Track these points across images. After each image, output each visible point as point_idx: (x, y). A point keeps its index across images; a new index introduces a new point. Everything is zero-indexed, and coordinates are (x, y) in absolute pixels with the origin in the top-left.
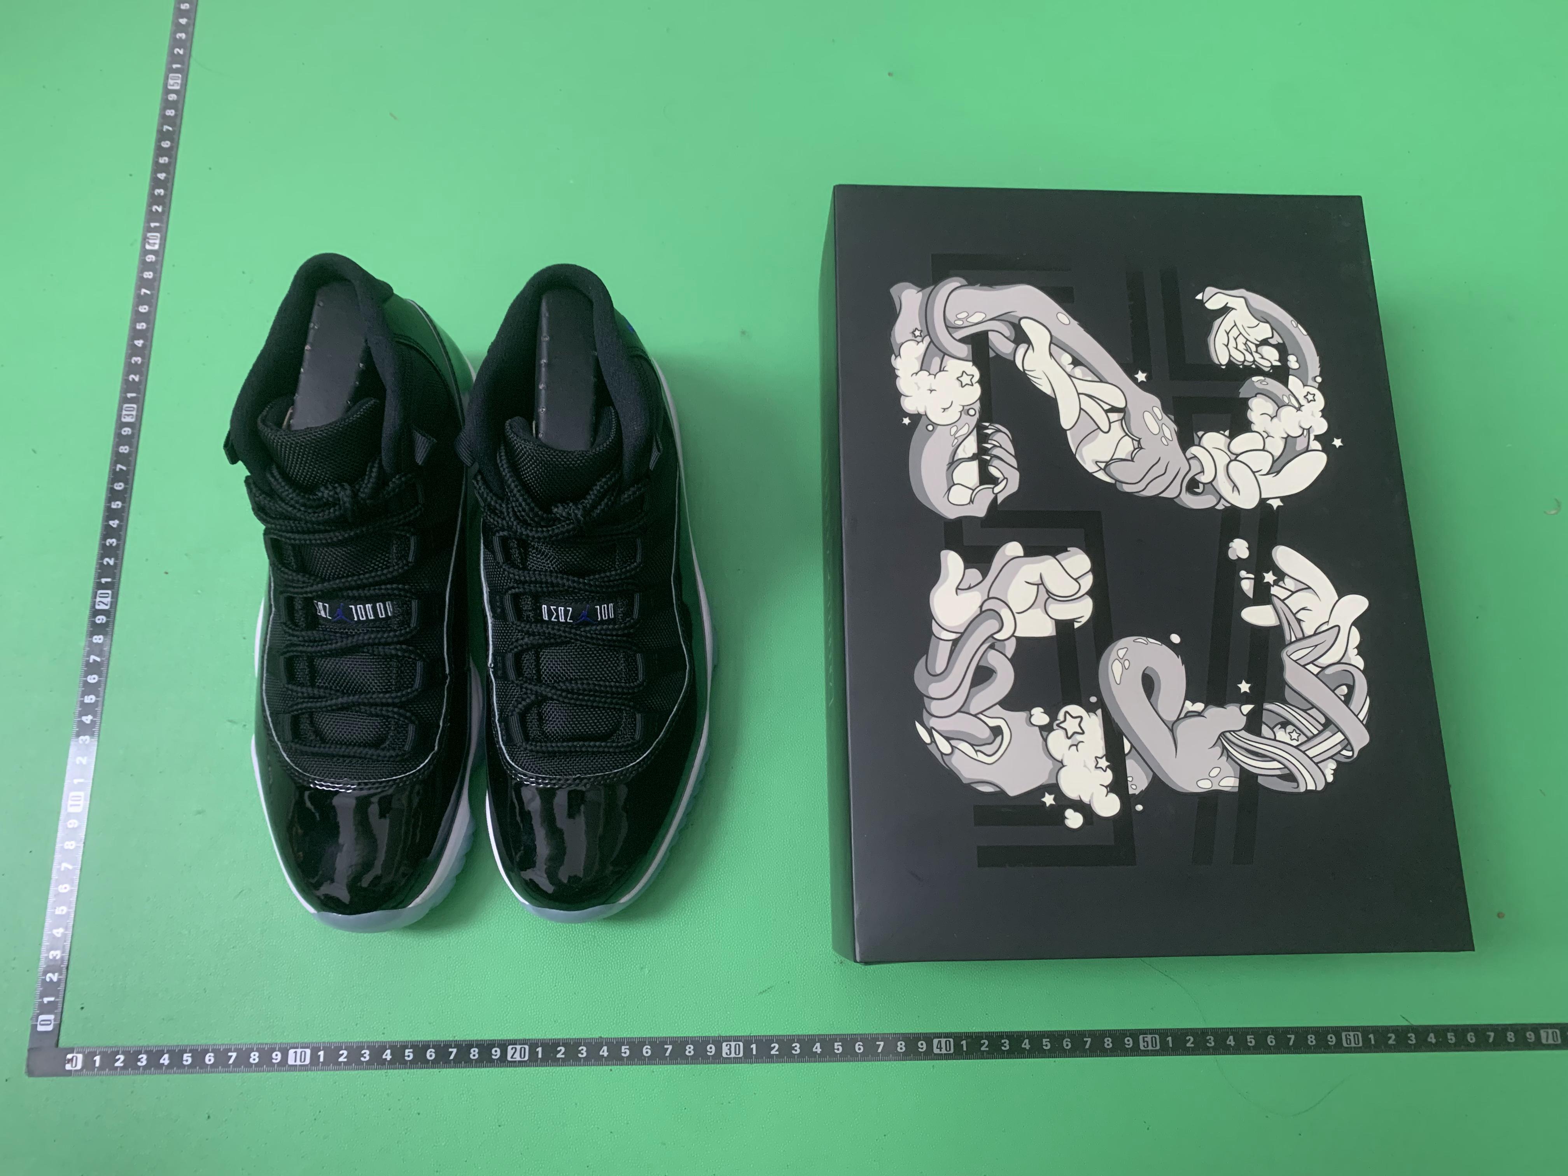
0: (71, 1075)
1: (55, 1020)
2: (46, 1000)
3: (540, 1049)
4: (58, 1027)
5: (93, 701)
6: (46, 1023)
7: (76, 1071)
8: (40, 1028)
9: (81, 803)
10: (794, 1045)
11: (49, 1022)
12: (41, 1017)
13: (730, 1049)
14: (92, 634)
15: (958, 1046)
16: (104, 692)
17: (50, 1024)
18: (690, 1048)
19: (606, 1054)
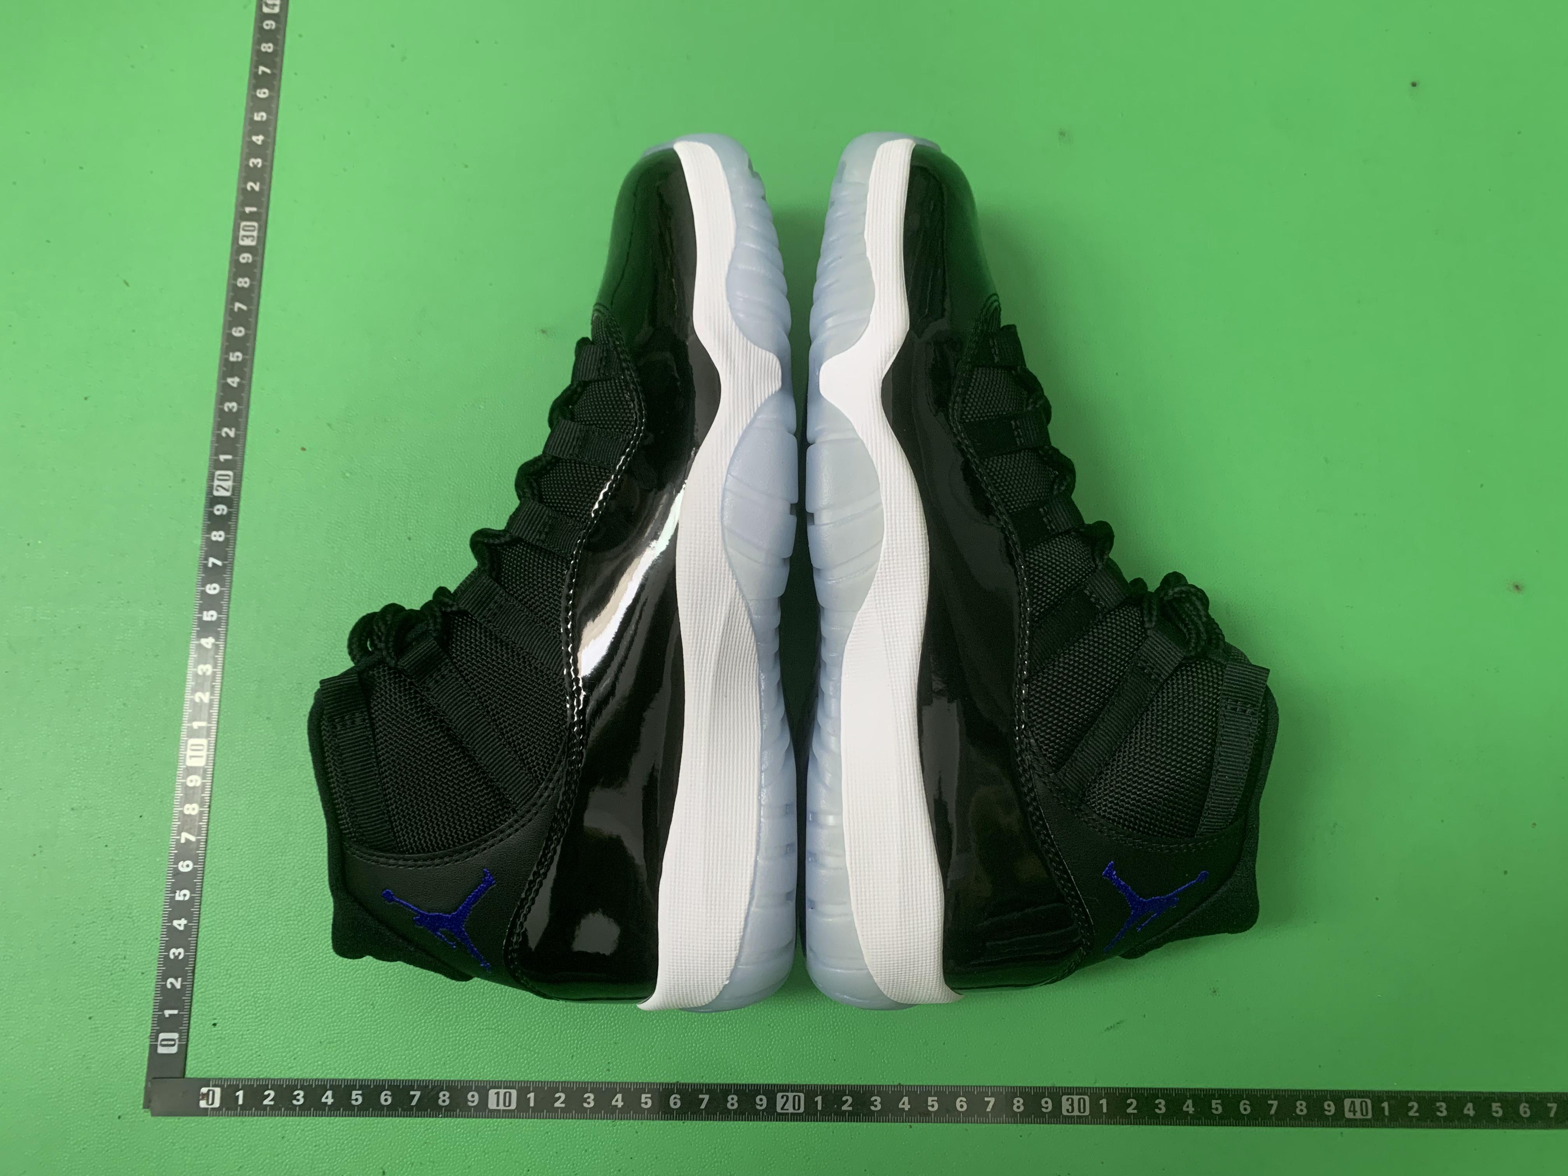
0: (206, 1115)
1: (180, 1039)
2: (167, 1013)
3: (819, 1099)
4: (184, 1049)
5: (214, 619)
6: (168, 1043)
7: (213, 1109)
8: (161, 1050)
9: (204, 753)
10: (1157, 1102)
11: (173, 1043)
12: (162, 1036)
13: (1072, 1105)
14: (209, 529)
15: (1378, 1110)
16: (229, 607)
17: (173, 1045)
18: (1018, 1102)
19: (907, 1107)
